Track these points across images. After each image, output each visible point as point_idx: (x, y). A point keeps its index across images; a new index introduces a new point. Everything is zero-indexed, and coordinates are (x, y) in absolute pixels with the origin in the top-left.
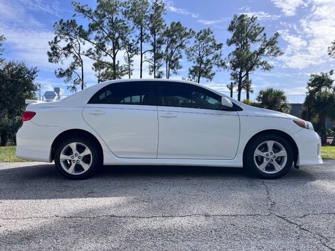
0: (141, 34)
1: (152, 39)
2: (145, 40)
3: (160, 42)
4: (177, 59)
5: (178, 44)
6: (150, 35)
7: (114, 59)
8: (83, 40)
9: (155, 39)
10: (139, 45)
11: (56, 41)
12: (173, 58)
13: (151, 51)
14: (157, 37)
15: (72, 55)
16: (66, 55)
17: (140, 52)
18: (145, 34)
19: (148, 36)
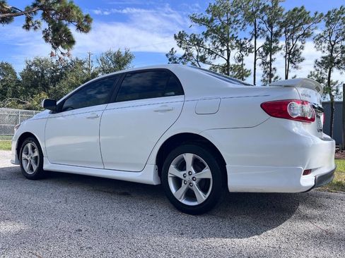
0: (255, 30)
1: (269, 33)
2: (260, 36)
3: (277, 34)
4: (298, 50)
6: (266, 29)
7: (228, 61)
9: (271, 33)
10: (253, 43)
14: (275, 29)
17: (253, 50)
18: (260, 29)
19: (263, 30)
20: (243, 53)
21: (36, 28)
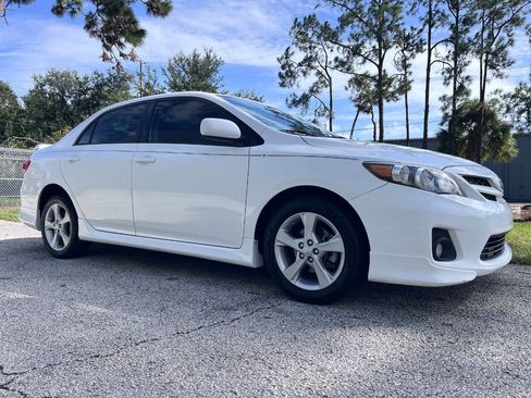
0: (430, 13)
1: (452, 20)
2: (438, 23)
3: (468, 21)
4: (503, 48)
5: (506, 18)
6: (447, 12)
7: (380, 67)
8: (331, 44)
9: (457, 18)
10: (425, 35)
11: (287, 55)
12: (493, 47)
13: (446, 41)
14: (463, 12)
15: (314, 72)
16: (305, 73)
17: (426, 47)
18: (437, 12)
19: (443, 14)
20: (407, 53)
21: (73, 12)
